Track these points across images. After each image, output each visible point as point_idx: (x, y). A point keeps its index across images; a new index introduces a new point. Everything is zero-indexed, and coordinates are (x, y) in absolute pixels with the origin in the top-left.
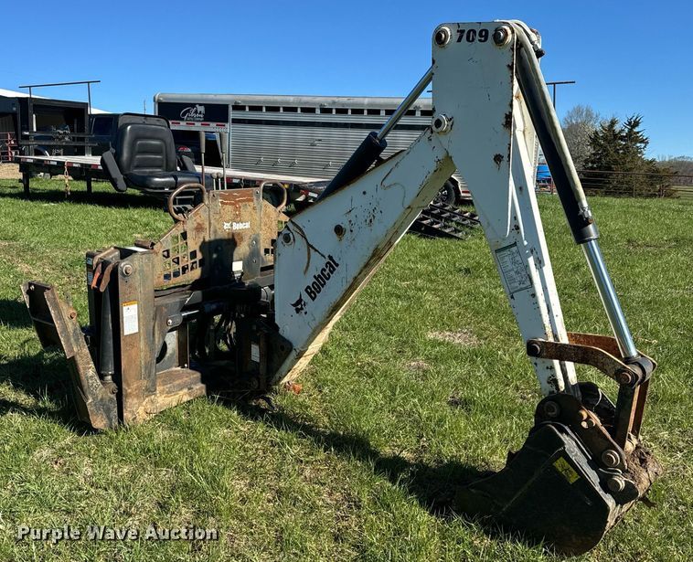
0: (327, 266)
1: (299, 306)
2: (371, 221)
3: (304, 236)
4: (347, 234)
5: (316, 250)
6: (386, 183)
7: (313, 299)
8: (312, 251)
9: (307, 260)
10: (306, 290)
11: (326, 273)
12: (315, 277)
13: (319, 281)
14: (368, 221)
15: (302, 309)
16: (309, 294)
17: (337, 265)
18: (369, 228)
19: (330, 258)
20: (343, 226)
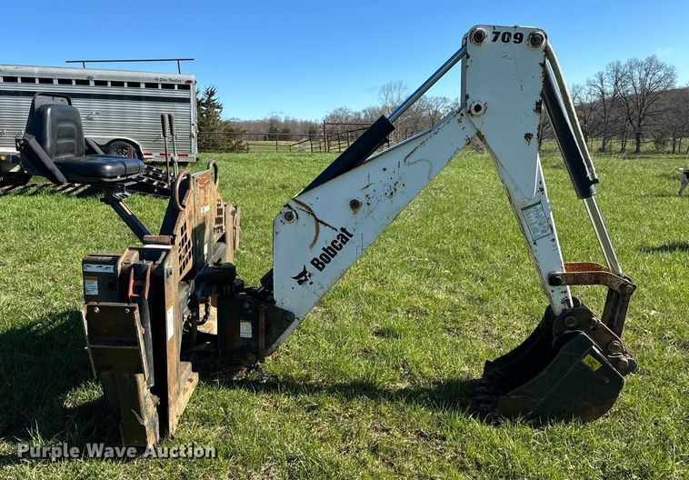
0: (338, 238)
1: (303, 278)
2: (392, 194)
3: (310, 212)
4: (364, 208)
5: (326, 225)
6: (411, 159)
7: (321, 269)
8: (321, 226)
9: (315, 235)
10: (312, 262)
11: (337, 245)
12: (324, 249)
13: (328, 252)
14: (389, 194)
15: (306, 280)
16: (316, 266)
17: (351, 236)
18: (389, 200)
19: (343, 230)
20: (359, 200)
